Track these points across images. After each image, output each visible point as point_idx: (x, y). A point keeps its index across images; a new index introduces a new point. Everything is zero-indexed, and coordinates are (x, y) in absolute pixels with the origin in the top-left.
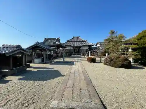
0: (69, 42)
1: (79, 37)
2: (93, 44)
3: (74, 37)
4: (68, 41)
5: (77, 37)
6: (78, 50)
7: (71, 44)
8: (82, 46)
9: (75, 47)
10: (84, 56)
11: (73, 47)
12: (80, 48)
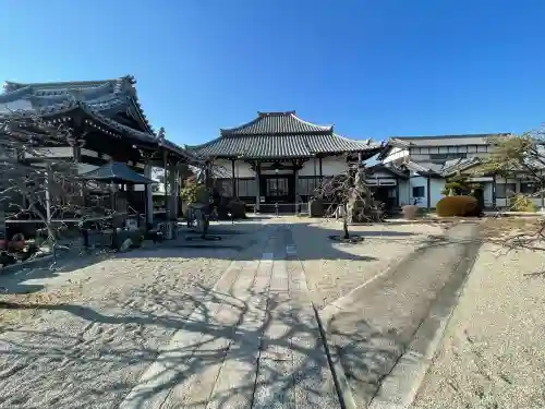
1: (288, 114)
3: (263, 116)
5: (280, 114)
6: (284, 183)
9: (268, 161)
12: (297, 167)
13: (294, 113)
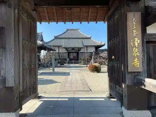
0: (60, 38)
1: (77, 30)
2: (103, 44)
3: (68, 30)
4: (56, 38)
5: (74, 30)
6: (75, 54)
7: (63, 43)
8: (82, 48)
9: (70, 48)
10: (86, 66)
11: (67, 49)
12: (79, 50)
13: (79, 29)
